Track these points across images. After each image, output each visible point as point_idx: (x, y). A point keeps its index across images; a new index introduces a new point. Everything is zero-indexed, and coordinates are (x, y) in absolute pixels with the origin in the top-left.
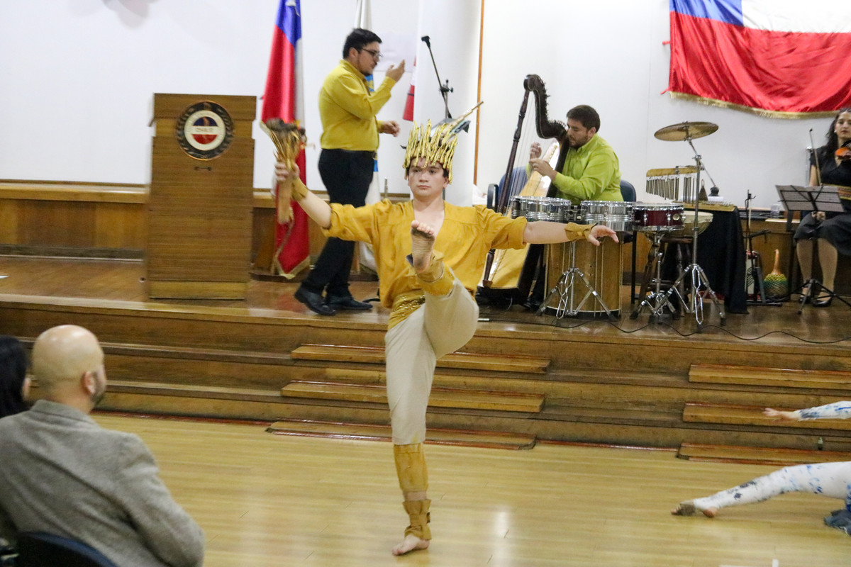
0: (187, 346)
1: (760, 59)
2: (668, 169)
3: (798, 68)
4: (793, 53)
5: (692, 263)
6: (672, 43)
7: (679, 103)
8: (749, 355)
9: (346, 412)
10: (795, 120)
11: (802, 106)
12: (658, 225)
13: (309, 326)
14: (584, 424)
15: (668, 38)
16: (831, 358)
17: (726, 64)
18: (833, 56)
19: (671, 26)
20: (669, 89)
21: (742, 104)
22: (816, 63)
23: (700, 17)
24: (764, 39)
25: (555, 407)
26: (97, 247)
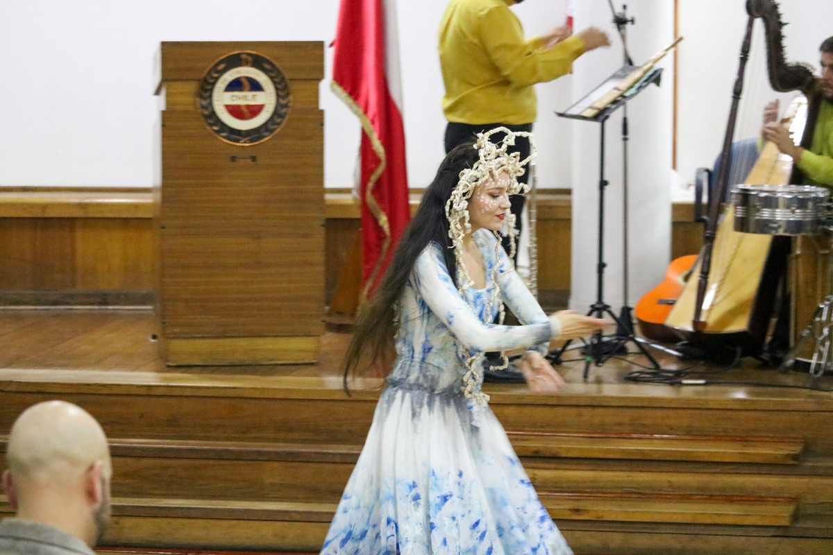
25: (815, 516)
26: (80, 288)
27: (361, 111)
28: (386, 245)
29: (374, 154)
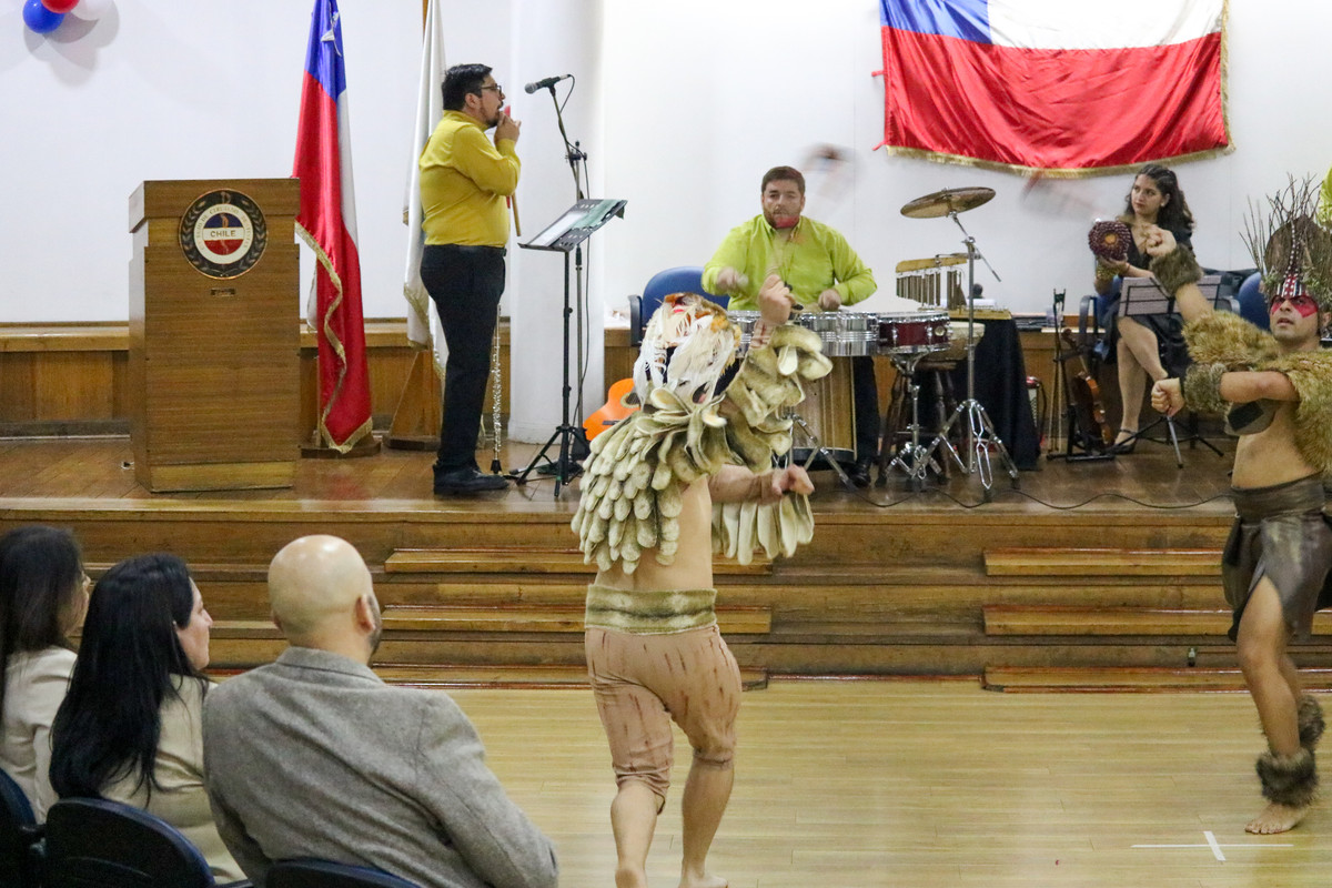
0: (221, 561)
1: (1019, 93)
2: (925, 260)
3: (1075, 102)
4: (1066, 81)
5: (966, 398)
6: (886, 74)
7: (901, 162)
8: (1070, 531)
9: (477, 649)
10: (1075, 179)
11: (1084, 159)
12: (915, 344)
13: (405, 522)
14: (838, 647)
15: (879, 67)
16: (1191, 530)
17: (969, 102)
18: (1125, 84)
19: (884, 48)
20: (886, 143)
21: (995, 160)
22: (1101, 94)
23: (927, 32)
24: (1024, 63)
25: (788, 624)
26: (40, 419)
27: (318, 245)
28: (343, 373)
29: (332, 285)
